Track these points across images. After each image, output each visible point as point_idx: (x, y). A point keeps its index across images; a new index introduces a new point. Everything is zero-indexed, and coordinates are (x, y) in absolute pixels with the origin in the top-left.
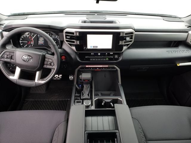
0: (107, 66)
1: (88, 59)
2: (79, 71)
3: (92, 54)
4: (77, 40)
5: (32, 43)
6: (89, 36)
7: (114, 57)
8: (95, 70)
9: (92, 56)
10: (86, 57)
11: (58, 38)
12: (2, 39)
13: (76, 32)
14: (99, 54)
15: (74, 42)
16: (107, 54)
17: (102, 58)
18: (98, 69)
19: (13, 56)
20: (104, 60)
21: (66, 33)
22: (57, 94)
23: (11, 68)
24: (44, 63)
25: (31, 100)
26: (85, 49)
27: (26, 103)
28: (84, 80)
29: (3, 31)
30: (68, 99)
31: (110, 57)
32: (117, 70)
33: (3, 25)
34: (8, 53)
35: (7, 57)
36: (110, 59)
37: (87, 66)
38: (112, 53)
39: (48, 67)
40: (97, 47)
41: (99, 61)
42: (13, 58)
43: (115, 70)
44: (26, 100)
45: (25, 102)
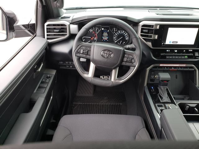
0: (184, 65)
1: (164, 57)
2: (151, 70)
3: (167, 51)
4: (155, 34)
5: (95, 39)
6: (170, 30)
7: (194, 54)
8: (170, 69)
9: (168, 53)
10: (162, 54)
11: (124, 33)
12: (79, 31)
13: (157, 25)
14: (176, 51)
15: (151, 36)
16: (185, 51)
17: (180, 56)
18: (173, 68)
19: (89, 51)
20: (183, 58)
21: (144, 26)
22: (105, 98)
23: (71, 67)
24: (123, 59)
25: (79, 103)
26: (164, 44)
27: (76, 107)
28: (162, 81)
29: (71, 23)
30: (120, 104)
31: (191, 54)
32: (195, 70)
33: (69, 18)
34: (84, 48)
35: (83, 52)
36: (189, 57)
37: (161, 65)
38: (192, 50)
39: (128, 64)
40: (177, 42)
41: (177, 59)
42: (89, 54)
43: (193, 69)
44: (74, 103)
45: (73, 105)
